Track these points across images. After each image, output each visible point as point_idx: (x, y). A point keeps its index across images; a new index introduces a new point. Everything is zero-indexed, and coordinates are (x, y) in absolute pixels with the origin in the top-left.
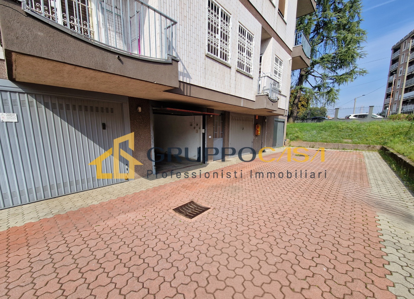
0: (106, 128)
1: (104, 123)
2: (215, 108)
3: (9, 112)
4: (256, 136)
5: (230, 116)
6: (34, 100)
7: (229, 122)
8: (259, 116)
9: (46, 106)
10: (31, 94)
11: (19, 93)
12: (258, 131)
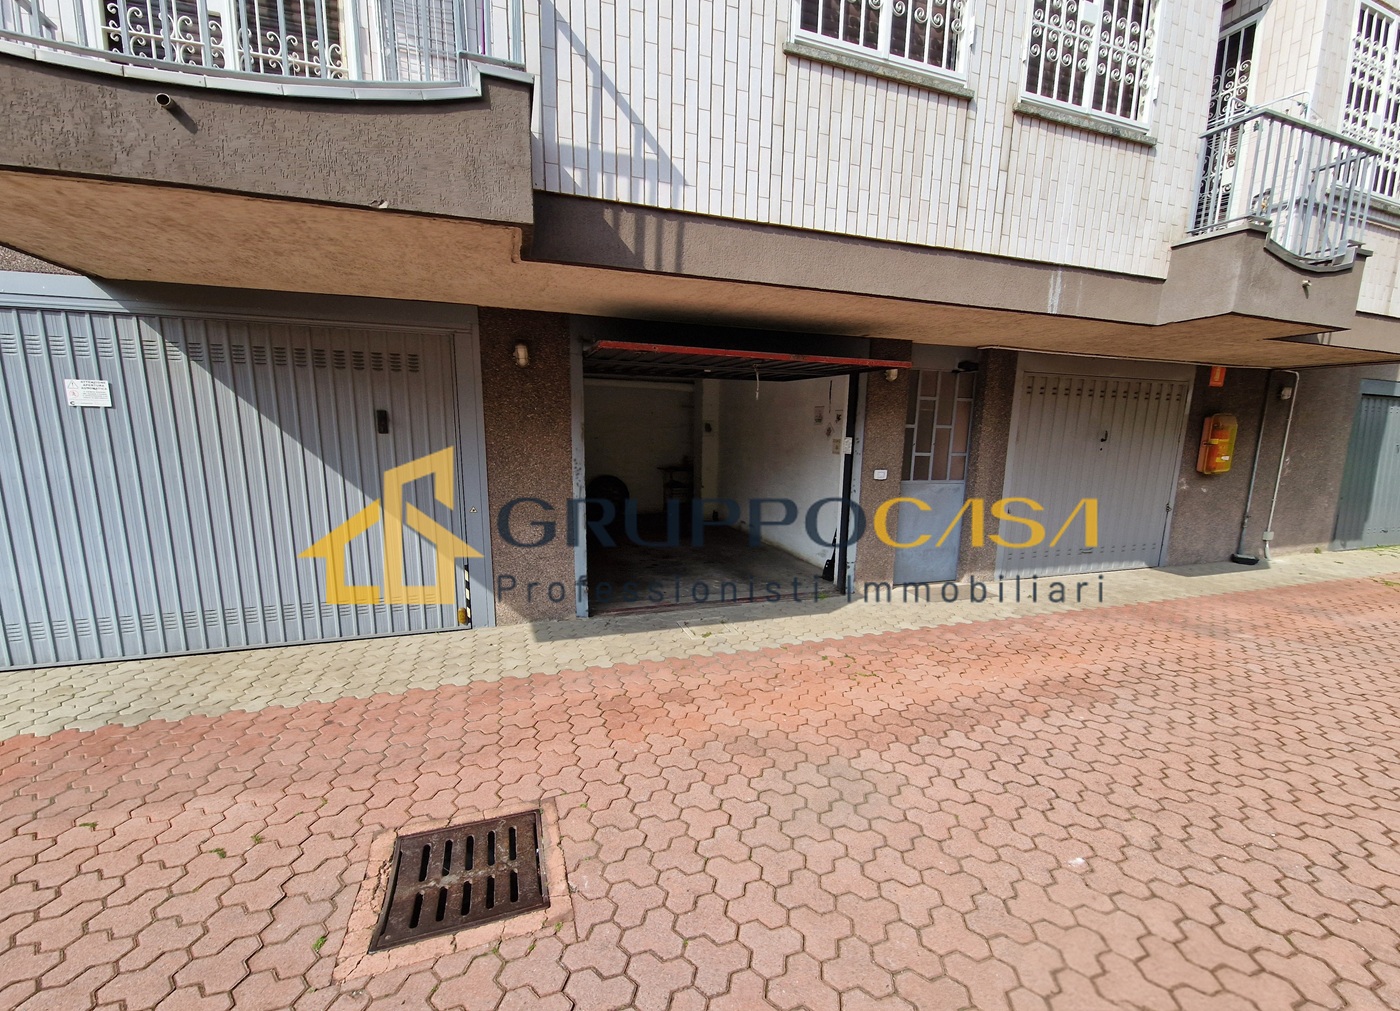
0: (390, 429)
1: (382, 408)
2: (917, 338)
3: (90, 377)
4: (1201, 476)
5: (1019, 374)
6: (158, 337)
7: (1009, 403)
8: (1231, 373)
9: (192, 354)
10: (148, 317)
11: (115, 315)
12: (1213, 451)
